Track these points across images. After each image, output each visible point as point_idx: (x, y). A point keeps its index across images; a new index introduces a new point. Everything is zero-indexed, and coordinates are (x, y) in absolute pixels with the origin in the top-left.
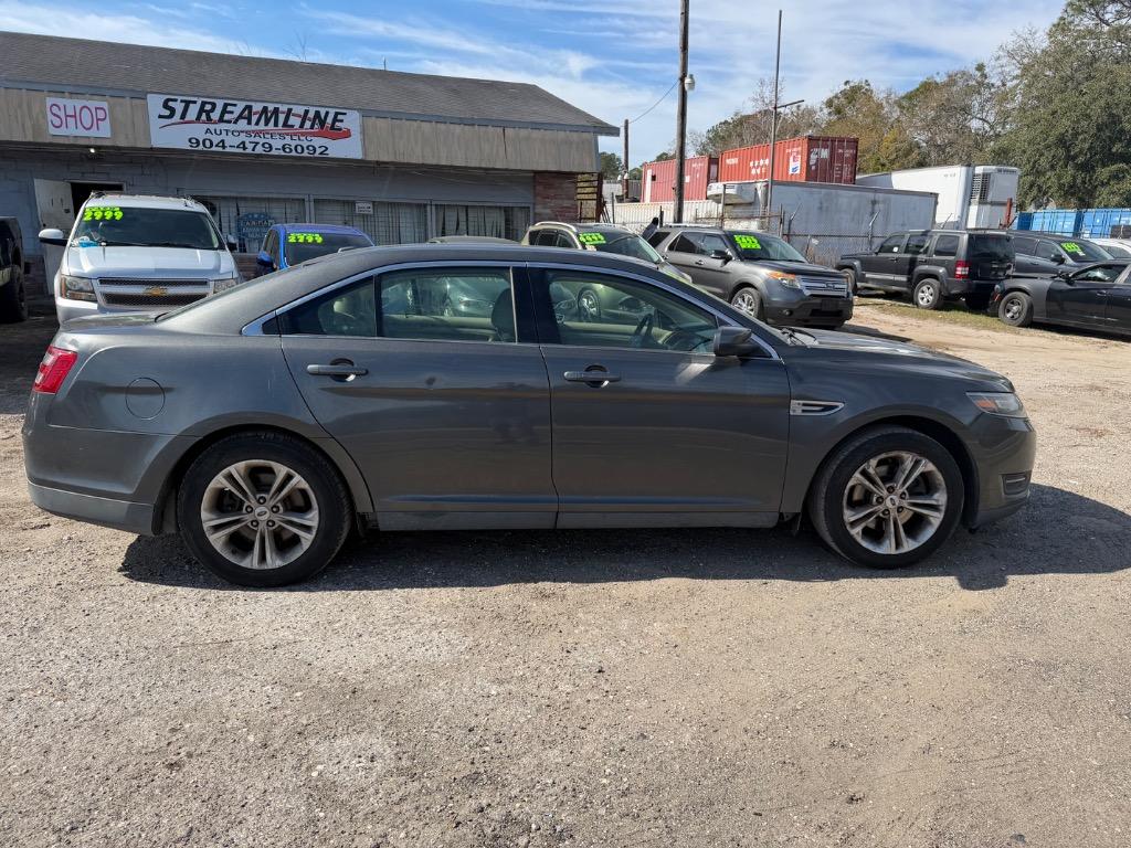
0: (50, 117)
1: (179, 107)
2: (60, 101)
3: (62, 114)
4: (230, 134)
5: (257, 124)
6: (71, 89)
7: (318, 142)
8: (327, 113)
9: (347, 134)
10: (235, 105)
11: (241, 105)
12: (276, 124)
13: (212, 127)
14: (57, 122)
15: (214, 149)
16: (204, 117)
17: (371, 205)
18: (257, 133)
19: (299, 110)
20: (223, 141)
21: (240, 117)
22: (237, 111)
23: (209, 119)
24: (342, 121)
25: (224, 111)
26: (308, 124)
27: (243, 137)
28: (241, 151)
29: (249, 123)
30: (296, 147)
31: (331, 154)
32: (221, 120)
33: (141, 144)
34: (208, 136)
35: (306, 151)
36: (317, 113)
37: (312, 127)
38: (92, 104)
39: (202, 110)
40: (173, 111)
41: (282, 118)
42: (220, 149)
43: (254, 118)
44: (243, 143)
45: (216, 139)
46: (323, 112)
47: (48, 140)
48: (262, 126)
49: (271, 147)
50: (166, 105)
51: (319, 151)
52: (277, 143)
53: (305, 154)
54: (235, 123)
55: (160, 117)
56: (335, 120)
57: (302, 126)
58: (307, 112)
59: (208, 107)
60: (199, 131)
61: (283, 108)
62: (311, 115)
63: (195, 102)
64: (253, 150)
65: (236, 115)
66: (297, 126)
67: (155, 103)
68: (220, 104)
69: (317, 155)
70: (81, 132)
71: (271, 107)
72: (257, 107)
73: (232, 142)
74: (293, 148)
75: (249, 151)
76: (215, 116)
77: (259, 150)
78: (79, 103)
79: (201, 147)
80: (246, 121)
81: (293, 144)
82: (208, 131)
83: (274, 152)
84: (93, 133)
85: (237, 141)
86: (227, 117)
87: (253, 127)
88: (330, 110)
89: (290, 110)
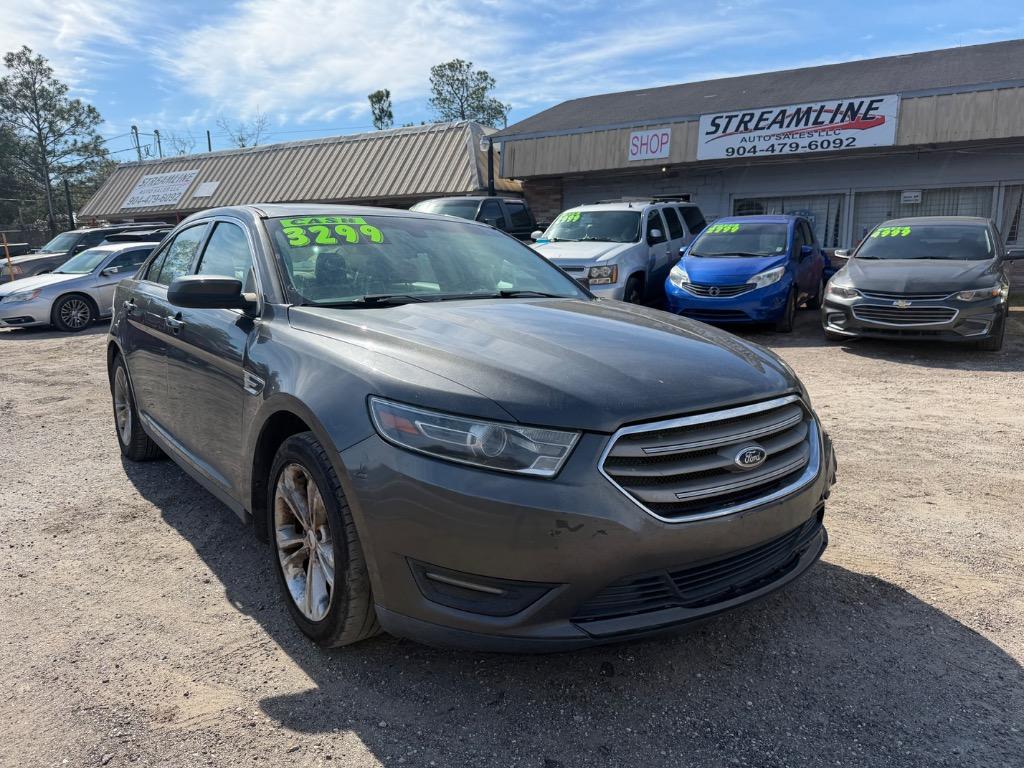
0: (631, 147)
1: (722, 122)
2: (639, 134)
3: (639, 144)
4: (762, 139)
5: (788, 126)
6: (649, 122)
7: (845, 134)
8: (862, 103)
9: (881, 121)
10: (771, 112)
11: (777, 111)
12: (806, 124)
13: (747, 136)
14: (635, 150)
15: (747, 155)
16: (742, 128)
17: (919, 194)
18: (786, 135)
19: (832, 105)
20: (754, 147)
21: (774, 122)
22: (771, 117)
23: (746, 129)
24: (877, 109)
25: (761, 119)
26: (839, 117)
27: (773, 141)
28: (769, 153)
29: (781, 127)
30: (822, 143)
31: (858, 144)
32: (757, 128)
33: (690, 159)
34: (743, 144)
35: (832, 145)
36: (851, 105)
37: (842, 121)
38: (659, 132)
39: (741, 121)
40: (718, 126)
41: (813, 116)
42: (751, 154)
43: (787, 121)
44: (773, 146)
45: (748, 146)
46: (856, 103)
47: (628, 165)
48: (793, 127)
49: (797, 146)
50: (713, 123)
51: (845, 143)
52: (804, 142)
53: (831, 148)
54: (769, 128)
55: (708, 133)
56: (870, 108)
57: (832, 121)
58: (840, 106)
59: (747, 118)
60: (734, 141)
61: (816, 107)
62: (844, 109)
63: (737, 116)
64: (781, 151)
65: (769, 122)
66: (827, 122)
67: (705, 123)
68: (757, 113)
69: (843, 147)
70: (650, 156)
71: (804, 108)
72: (791, 110)
73: (762, 148)
74: (819, 144)
75: (777, 153)
76: (751, 126)
77: (787, 150)
78: (651, 133)
79: (735, 155)
80: (778, 125)
81: (820, 140)
82: (744, 139)
83: (800, 151)
84: (658, 155)
85: (767, 145)
86: (762, 124)
87: (784, 130)
88: (863, 99)
89: (823, 107)
